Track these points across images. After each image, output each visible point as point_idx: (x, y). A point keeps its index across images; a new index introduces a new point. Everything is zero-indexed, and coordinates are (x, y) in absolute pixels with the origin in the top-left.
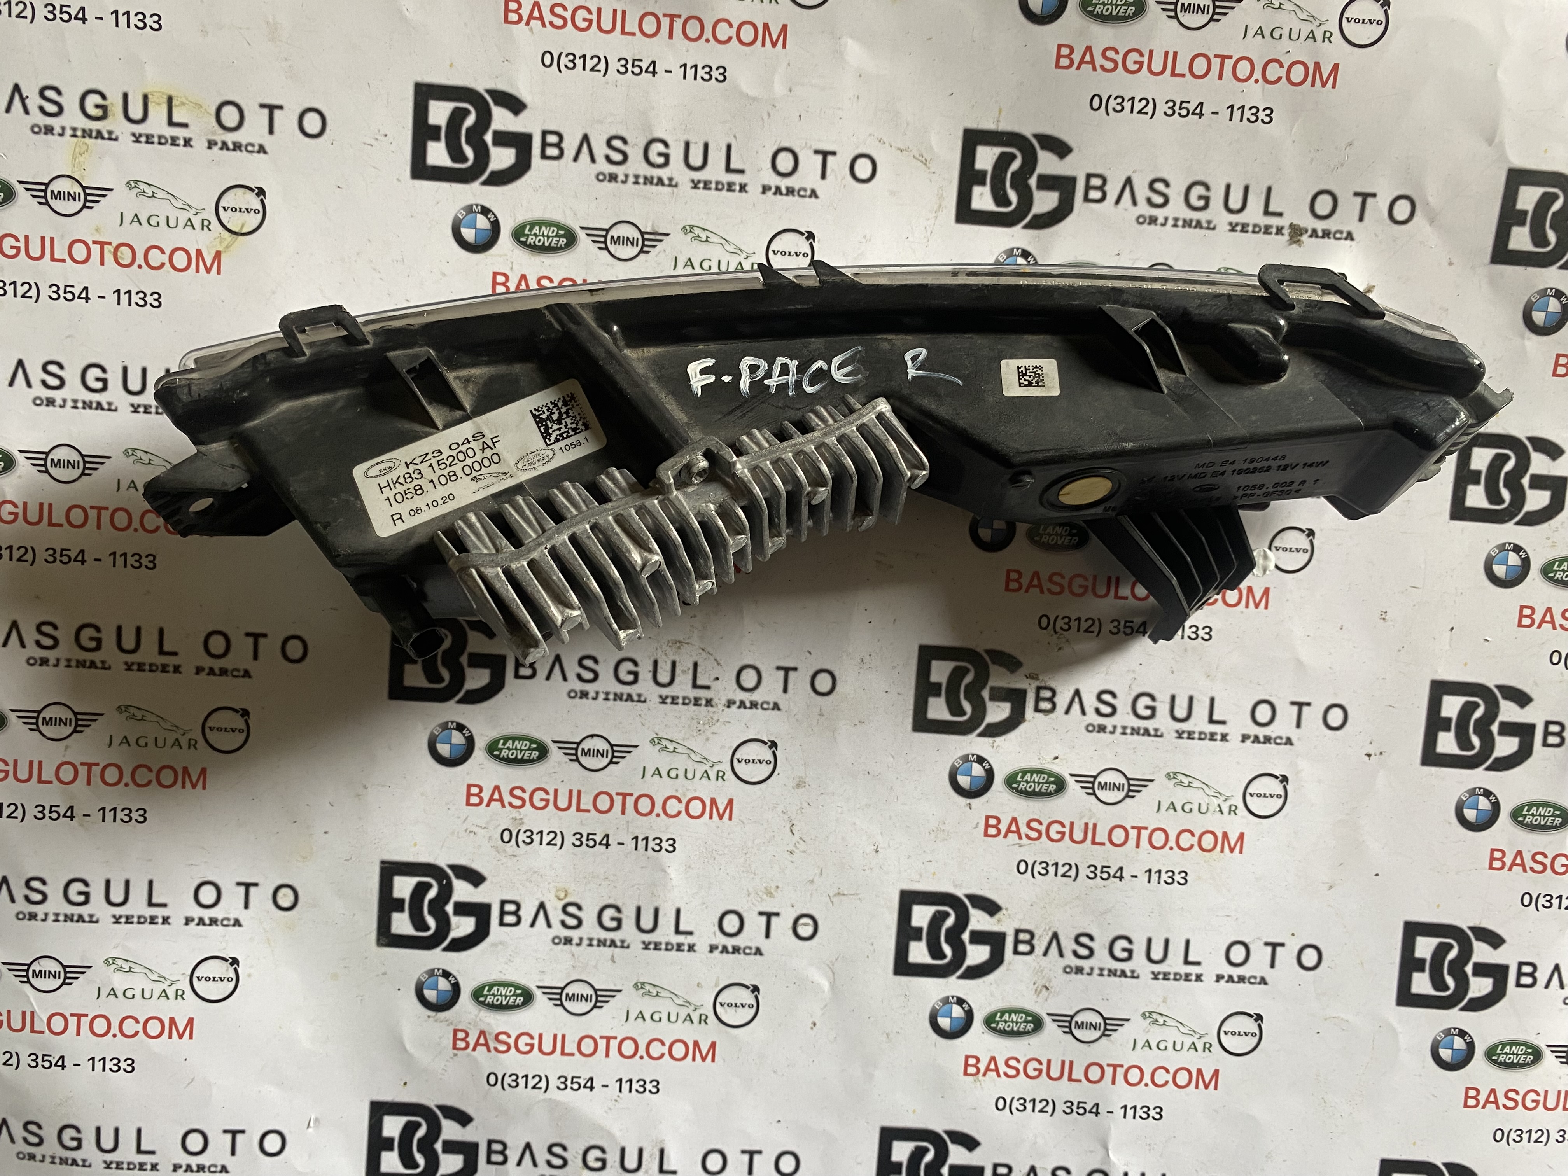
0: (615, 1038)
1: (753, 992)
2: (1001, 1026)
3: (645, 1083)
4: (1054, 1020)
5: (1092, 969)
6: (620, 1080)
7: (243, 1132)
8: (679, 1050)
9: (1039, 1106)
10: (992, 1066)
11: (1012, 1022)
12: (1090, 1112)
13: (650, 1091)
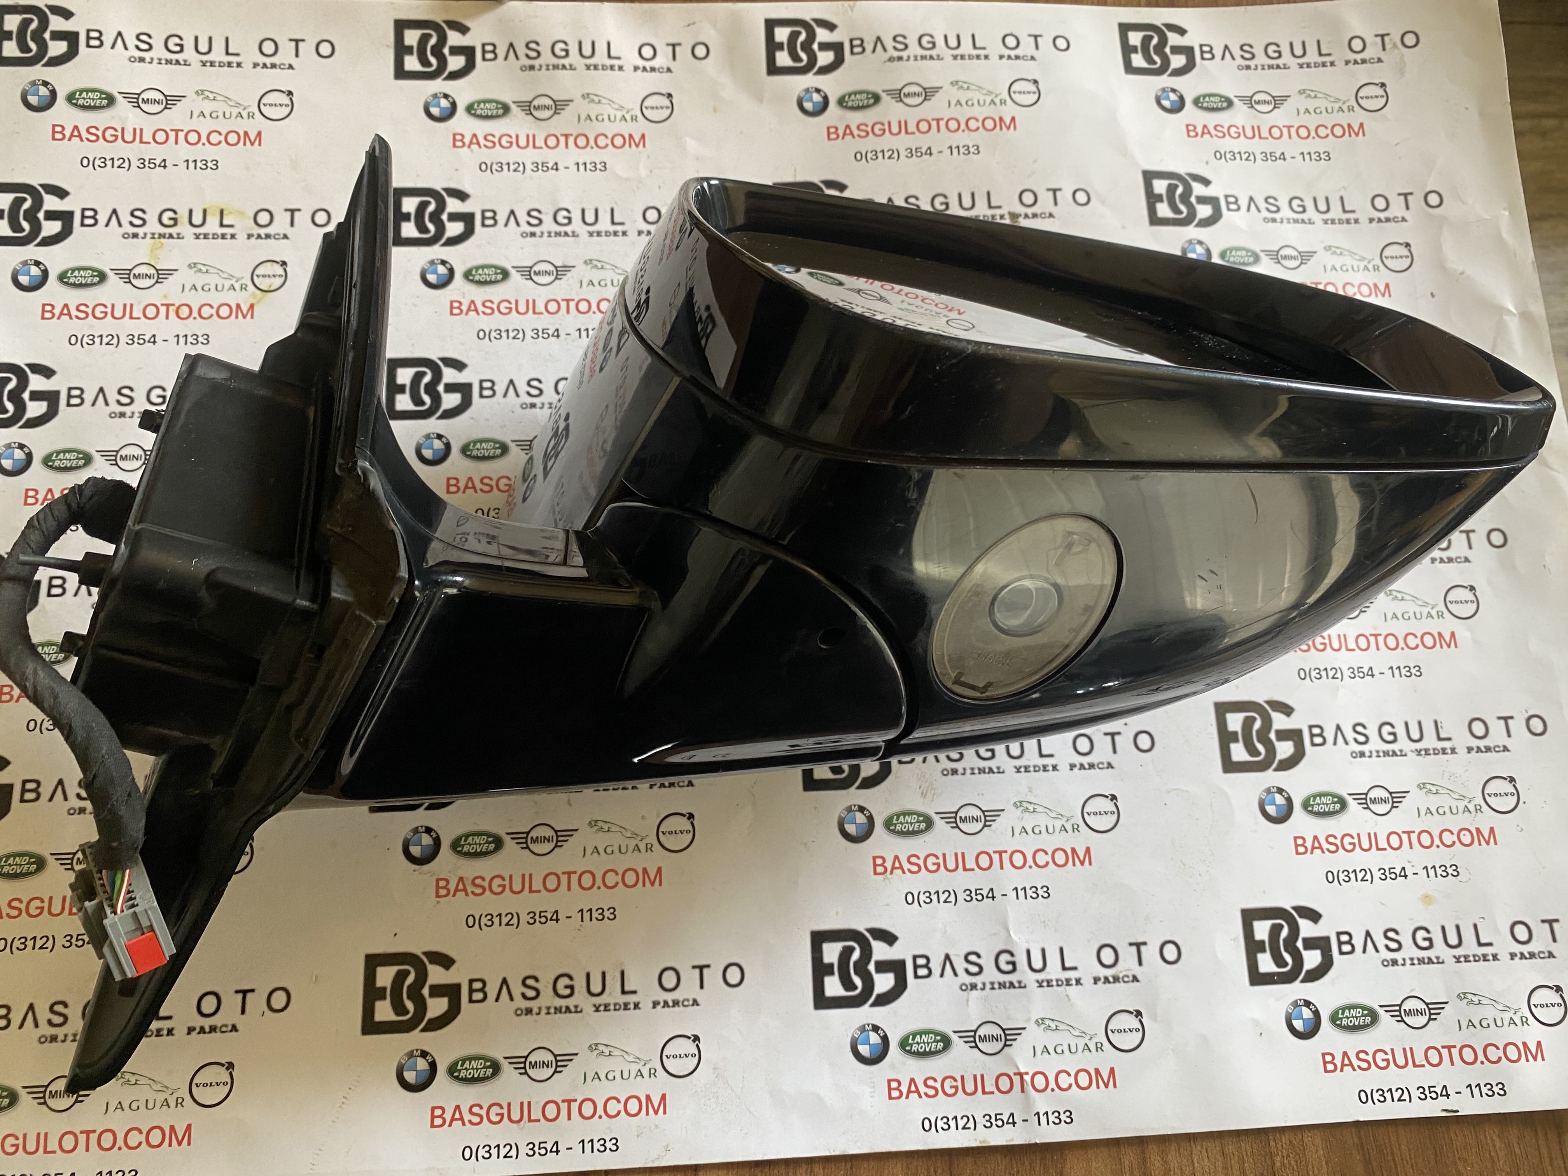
0: (575, 872)
1: (689, 819)
2: (898, 828)
3: (603, 911)
4: (942, 818)
5: (965, 769)
6: (582, 910)
7: (252, 991)
8: (630, 878)
9: (943, 897)
10: (897, 865)
11: (907, 823)
12: (987, 897)
13: (608, 918)
